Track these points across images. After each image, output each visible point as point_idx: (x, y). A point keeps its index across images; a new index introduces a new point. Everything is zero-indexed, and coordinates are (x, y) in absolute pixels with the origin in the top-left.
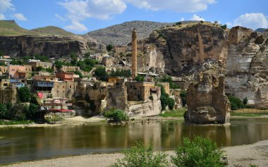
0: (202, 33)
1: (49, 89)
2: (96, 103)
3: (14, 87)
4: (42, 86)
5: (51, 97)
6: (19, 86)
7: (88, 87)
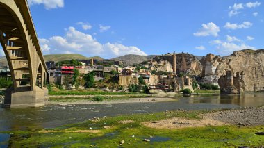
0: (185, 57)
1: (148, 79)
3: (137, 77)
5: (149, 83)
6: (139, 77)
7: (164, 78)
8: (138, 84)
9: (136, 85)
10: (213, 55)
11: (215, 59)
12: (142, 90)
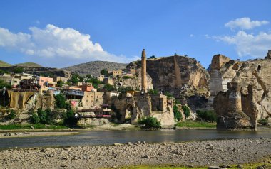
0: (179, 63)
1: (80, 98)
2: (121, 113)
3: (52, 94)
4: (74, 94)
5: (82, 106)
6: (56, 94)
7: (114, 98)
8: (52, 108)
9: (48, 111)
10: (224, 57)
11: (228, 64)
12: (58, 121)
